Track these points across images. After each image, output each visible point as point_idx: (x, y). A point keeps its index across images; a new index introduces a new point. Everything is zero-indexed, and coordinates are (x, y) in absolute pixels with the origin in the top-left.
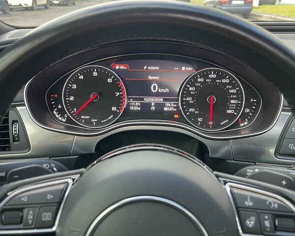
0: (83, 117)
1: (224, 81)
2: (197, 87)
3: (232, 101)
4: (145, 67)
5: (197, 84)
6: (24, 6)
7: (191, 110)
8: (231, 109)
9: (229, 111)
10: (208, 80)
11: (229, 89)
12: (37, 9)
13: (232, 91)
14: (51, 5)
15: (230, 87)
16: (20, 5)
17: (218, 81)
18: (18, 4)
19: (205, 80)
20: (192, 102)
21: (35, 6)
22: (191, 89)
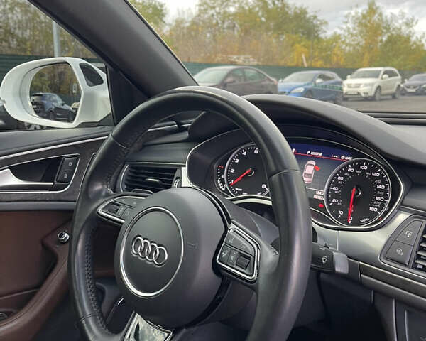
0: (237, 189)
1: (374, 174)
2: (345, 177)
3: (378, 198)
4: (309, 152)
5: (346, 174)
6: (363, 95)
7: (334, 200)
8: (374, 207)
9: (372, 209)
10: (357, 171)
11: (378, 183)
12: (381, 100)
13: (380, 187)
14: (403, 95)
15: (379, 182)
16: (359, 94)
17: (368, 173)
18: (356, 93)
19: (355, 171)
20: (337, 192)
21: (377, 95)
22: (339, 178)
